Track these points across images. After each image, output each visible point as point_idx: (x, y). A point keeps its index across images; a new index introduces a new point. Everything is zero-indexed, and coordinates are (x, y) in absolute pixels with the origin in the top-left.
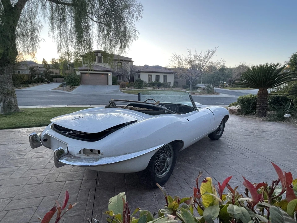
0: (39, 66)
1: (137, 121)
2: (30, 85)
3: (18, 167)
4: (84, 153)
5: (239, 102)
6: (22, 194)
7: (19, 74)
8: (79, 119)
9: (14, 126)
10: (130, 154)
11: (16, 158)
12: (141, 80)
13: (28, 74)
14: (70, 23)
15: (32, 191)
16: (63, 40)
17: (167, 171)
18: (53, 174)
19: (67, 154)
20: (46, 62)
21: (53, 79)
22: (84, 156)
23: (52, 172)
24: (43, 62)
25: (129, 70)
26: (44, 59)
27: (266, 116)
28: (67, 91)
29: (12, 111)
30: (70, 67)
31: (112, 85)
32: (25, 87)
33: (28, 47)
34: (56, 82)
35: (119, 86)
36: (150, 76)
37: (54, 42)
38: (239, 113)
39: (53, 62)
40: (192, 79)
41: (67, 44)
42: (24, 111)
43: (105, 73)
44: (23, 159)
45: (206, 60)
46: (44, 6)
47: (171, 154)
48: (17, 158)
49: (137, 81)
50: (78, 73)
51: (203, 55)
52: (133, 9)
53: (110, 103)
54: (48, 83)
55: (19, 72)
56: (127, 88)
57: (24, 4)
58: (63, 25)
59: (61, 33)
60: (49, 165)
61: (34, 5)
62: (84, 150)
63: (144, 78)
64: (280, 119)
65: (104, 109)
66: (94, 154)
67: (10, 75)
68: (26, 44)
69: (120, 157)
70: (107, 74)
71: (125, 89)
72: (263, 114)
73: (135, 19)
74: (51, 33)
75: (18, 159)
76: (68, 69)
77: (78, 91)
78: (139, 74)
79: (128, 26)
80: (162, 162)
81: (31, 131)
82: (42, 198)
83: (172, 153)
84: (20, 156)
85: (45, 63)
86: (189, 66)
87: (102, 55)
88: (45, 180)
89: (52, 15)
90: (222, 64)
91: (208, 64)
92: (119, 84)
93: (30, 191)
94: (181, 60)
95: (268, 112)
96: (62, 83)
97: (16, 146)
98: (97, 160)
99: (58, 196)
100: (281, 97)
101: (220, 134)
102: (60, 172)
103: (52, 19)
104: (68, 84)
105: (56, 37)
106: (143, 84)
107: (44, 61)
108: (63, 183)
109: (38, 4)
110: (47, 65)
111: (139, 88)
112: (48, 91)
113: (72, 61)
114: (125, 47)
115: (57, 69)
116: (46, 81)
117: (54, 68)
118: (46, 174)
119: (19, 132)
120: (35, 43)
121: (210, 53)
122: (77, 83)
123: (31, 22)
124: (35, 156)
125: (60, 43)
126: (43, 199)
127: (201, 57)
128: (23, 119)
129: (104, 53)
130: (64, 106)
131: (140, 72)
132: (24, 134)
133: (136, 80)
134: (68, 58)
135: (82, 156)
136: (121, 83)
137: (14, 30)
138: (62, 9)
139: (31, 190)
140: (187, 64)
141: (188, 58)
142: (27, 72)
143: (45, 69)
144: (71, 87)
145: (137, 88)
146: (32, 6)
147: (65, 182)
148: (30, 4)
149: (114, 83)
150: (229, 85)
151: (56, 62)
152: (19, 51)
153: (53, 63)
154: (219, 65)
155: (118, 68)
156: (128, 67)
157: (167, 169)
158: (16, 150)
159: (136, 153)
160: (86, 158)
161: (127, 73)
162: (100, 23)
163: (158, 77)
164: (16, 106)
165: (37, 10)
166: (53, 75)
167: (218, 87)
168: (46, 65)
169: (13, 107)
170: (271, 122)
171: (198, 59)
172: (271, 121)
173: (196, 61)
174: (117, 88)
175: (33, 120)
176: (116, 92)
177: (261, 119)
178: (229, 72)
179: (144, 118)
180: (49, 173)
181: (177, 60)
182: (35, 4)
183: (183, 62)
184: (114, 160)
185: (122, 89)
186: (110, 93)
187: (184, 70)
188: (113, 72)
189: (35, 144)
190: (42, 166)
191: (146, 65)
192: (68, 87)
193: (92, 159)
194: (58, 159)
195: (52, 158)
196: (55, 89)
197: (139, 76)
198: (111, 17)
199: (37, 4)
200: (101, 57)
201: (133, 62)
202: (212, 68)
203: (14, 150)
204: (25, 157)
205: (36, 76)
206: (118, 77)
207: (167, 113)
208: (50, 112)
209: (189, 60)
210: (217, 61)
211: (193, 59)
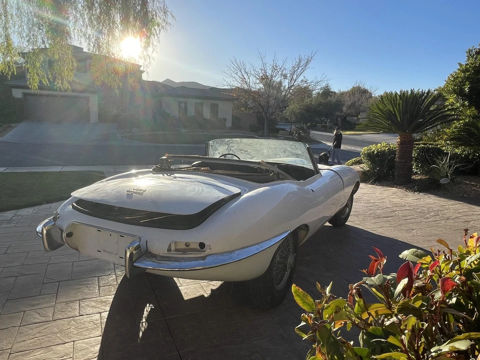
1: (240, 193)
4: (176, 250)
5: (364, 157)
6: (23, 341)
15: (42, 334)
17: (285, 278)
19: (145, 253)
22: (178, 254)
23: (61, 299)
27: (410, 182)
31: (99, 121)
36: (183, 105)
38: (366, 177)
45: (295, 76)
50: (17, 94)
51: (288, 67)
60: (46, 288)
62: (176, 243)
64: (434, 187)
66: (193, 251)
69: (237, 252)
70: (87, 98)
71: (130, 132)
72: (405, 180)
86: (261, 86)
88: (56, 314)
90: (324, 85)
91: (299, 84)
94: (247, 73)
95: (414, 177)
101: (345, 215)
102: (79, 298)
118: (51, 304)
121: (302, 63)
122: (15, 117)
126: (73, 345)
127: (284, 69)
135: (174, 254)
140: (258, 81)
141: (260, 71)
144: (1, 127)
154: (319, 87)
159: (257, 246)
160: (184, 257)
167: (317, 130)
171: (280, 73)
172: (420, 191)
173: (275, 77)
180: (57, 302)
181: (239, 74)
183: (251, 78)
185: (123, 131)
187: (248, 92)
193: (195, 258)
194: (134, 263)
201: (142, 72)
202: (304, 92)
209: (261, 75)
210: (316, 78)
211: (270, 72)
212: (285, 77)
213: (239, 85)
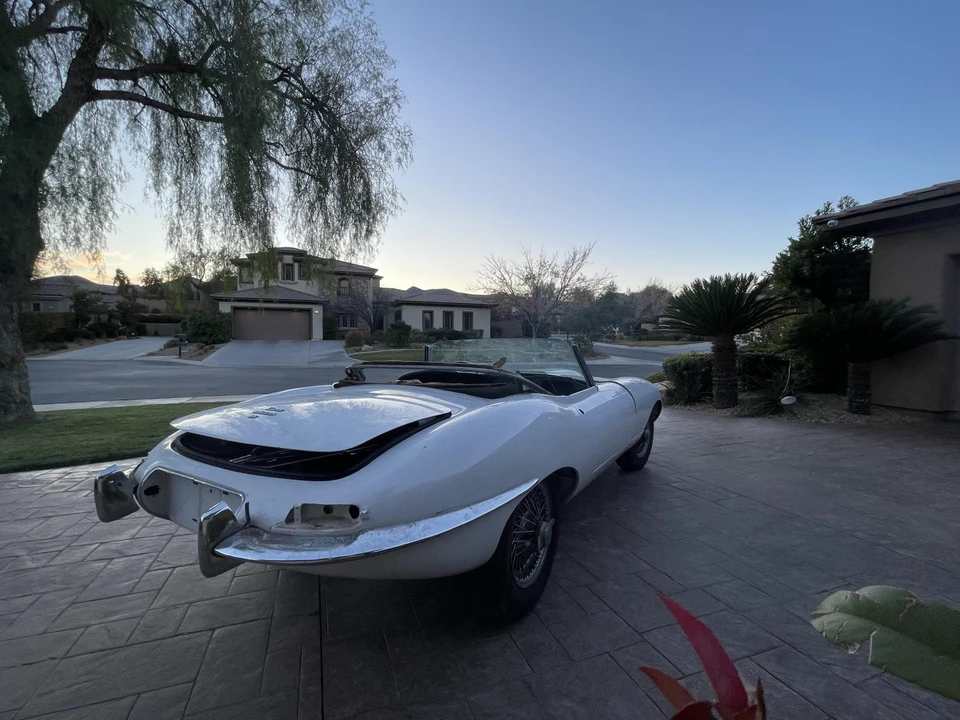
0: (102, 291)
1: (450, 414)
2: (69, 345)
3: (33, 598)
4: (304, 520)
5: (666, 372)
6: (52, 691)
7: (36, 313)
8: (272, 415)
9: (16, 464)
10: (450, 515)
11: (24, 567)
12: (404, 323)
13: (65, 313)
14: (212, 168)
15: (91, 677)
16: (187, 214)
17: (539, 563)
18: (166, 609)
19: (244, 527)
20: (125, 278)
21: (145, 326)
22: (305, 528)
23: (161, 601)
24: (118, 278)
25: (370, 297)
26: (118, 271)
27: (737, 404)
28: (191, 358)
29: (11, 418)
30: (198, 293)
31: (324, 339)
32: (53, 350)
33: (77, 230)
34: (156, 334)
35: (344, 343)
36: (428, 315)
37: (159, 215)
38: (672, 398)
39: (148, 278)
40: (537, 322)
41: (198, 223)
42: (50, 418)
43: (303, 306)
44: (51, 569)
45: (569, 274)
46: (135, 120)
47: (544, 511)
48: (30, 565)
49: (394, 327)
50: (225, 308)
51: (560, 262)
52: (388, 139)
53: (349, 375)
54: (130, 337)
55: (37, 307)
56: (366, 346)
57: (77, 109)
58: (189, 173)
59: (181, 193)
60: (148, 580)
61: (104, 120)
62: (304, 507)
63: (413, 318)
64: (771, 409)
65: (334, 391)
66: (337, 522)
67: (12, 308)
68: (73, 223)
69: (422, 524)
70: (309, 311)
71: (360, 350)
72: (729, 401)
73: (395, 165)
74: (152, 194)
75: (36, 568)
76: (192, 298)
77: (224, 357)
78: (396, 309)
79: (373, 181)
80: (526, 537)
81: (76, 475)
82: (128, 701)
83: (548, 508)
84: (39, 560)
85: (122, 282)
86: (527, 287)
87: (295, 261)
88: (137, 632)
89: (158, 148)
90: (608, 283)
91: (575, 283)
92: (343, 338)
93: (85, 678)
94: (507, 273)
95: (742, 396)
96: (176, 337)
97: (23, 528)
98: (351, 537)
99: (192, 684)
100: (763, 356)
101: (644, 451)
102: (192, 599)
103: (157, 157)
104: (193, 338)
105: (166, 205)
106: (412, 336)
107: (120, 277)
108: (205, 637)
109: (118, 116)
110: (128, 286)
111: (401, 347)
112: (131, 360)
113: (207, 277)
114: (369, 232)
115: (161, 297)
116: (122, 333)
117: (149, 295)
118: (139, 611)
119: (34, 482)
120: (100, 222)
121: (578, 257)
122: (220, 336)
123: (93, 163)
124: (95, 556)
125: (176, 222)
126: (135, 702)
127: (556, 265)
128: (50, 442)
129: (298, 255)
130: (184, 400)
131: (400, 303)
132: (54, 488)
133: (392, 326)
134: (196, 268)
135: (297, 528)
136: (349, 333)
137: (36, 178)
138: (186, 133)
139: (87, 673)
140: (522, 282)
141: (525, 270)
142: (65, 307)
143: (120, 298)
144: (202, 348)
145: (394, 347)
146: (99, 123)
147: (210, 633)
148: (91, 117)
149: (329, 334)
150: (628, 334)
151: (156, 280)
152: (49, 240)
153: (146, 282)
154: (601, 287)
155: (339, 294)
156: (366, 292)
157: (537, 558)
158: (26, 539)
159: (467, 510)
160: (315, 535)
161: (366, 305)
162: (297, 170)
163: (448, 317)
164: (26, 404)
165: (111, 132)
166: (146, 315)
167: (602, 342)
168: (124, 287)
169: (13, 405)
170: (754, 420)
171: (550, 270)
172: (751, 416)
173: (544, 276)
174: (337, 347)
175: (84, 443)
176: (336, 357)
177: (728, 412)
178: (625, 303)
179: (464, 408)
180: (153, 606)
181: (498, 274)
182: (109, 116)
183: (513, 278)
184: (407, 537)
185: (352, 349)
186: (321, 361)
187: (515, 299)
188: (325, 305)
189: (114, 506)
190: (122, 585)
191: (413, 288)
192: (193, 347)
193: (334, 536)
194: (215, 547)
195: (157, 557)
196: (152, 354)
197: (398, 315)
198: (329, 156)
199: (113, 118)
200: (291, 265)
201: (380, 278)
202: (582, 295)
203: (20, 540)
204: (58, 560)
205: (89, 320)
206: (341, 318)
207: (529, 392)
208: (140, 417)
209: (526, 274)
210: (597, 274)
211: (537, 270)
212: (556, 274)
213: (498, 288)
